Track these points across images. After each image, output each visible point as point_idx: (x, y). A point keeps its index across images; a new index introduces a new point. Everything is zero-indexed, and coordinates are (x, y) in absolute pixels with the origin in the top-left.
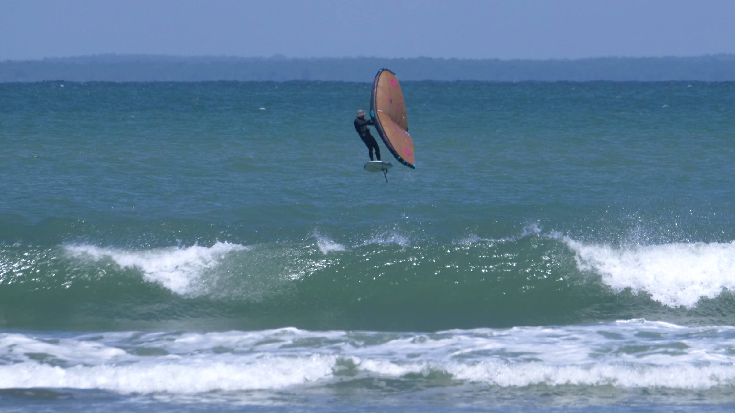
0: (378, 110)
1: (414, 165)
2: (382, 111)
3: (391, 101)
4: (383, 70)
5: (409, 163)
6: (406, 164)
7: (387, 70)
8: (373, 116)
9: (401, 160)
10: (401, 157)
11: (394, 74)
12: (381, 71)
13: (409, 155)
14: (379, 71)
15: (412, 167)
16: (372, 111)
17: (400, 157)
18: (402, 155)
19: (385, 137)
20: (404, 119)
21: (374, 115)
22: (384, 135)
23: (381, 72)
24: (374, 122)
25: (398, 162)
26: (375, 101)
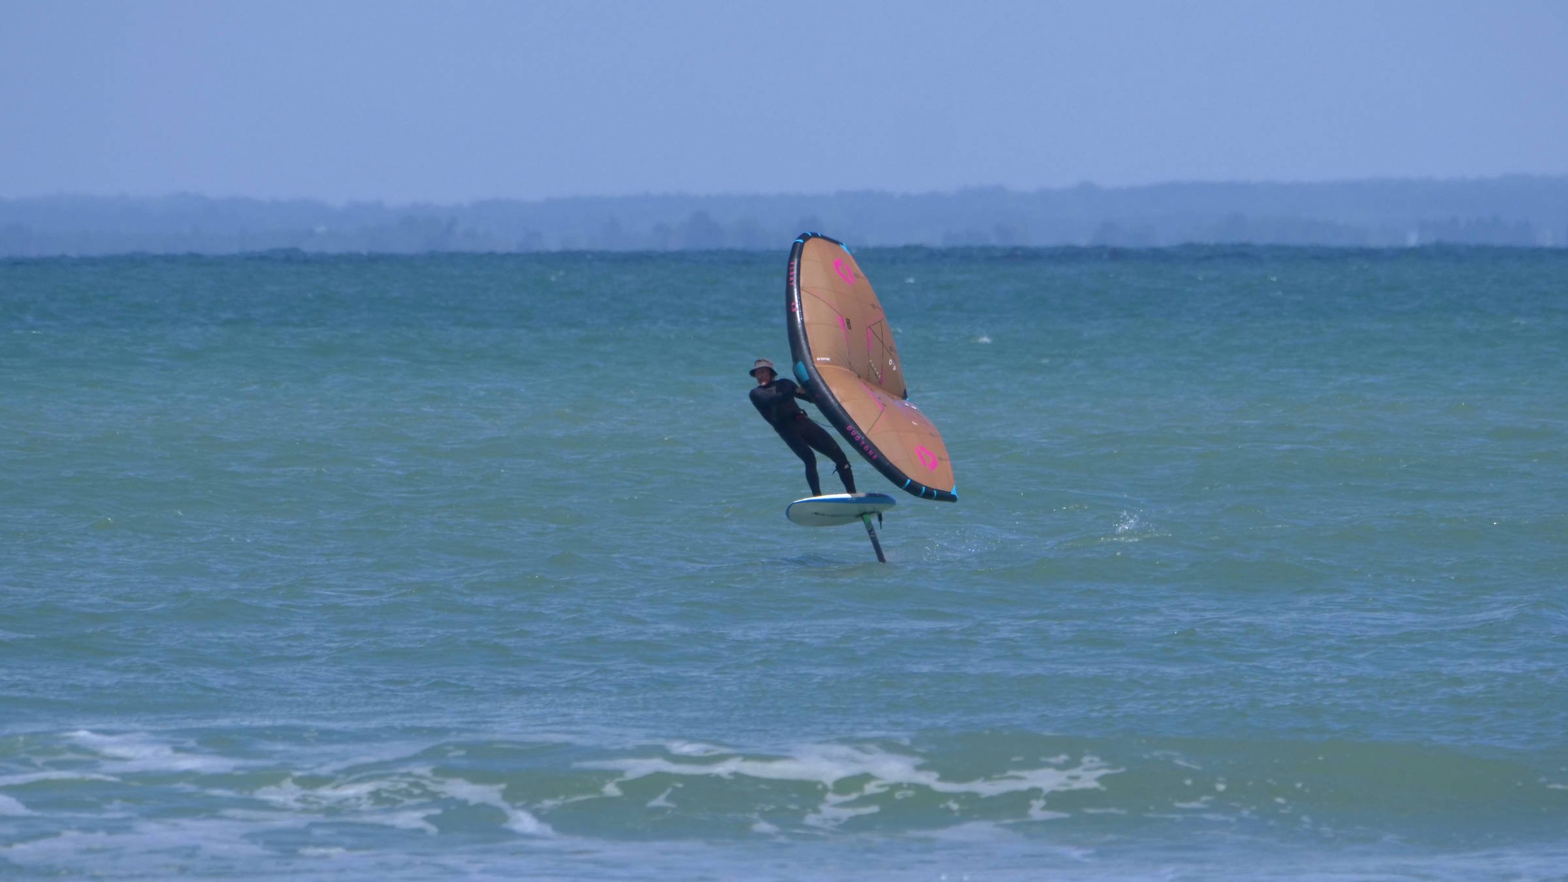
0: (818, 359)
1: (954, 492)
2: (828, 359)
3: (848, 323)
4: (805, 237)
5: (937, 490)
6: (929, 494)
7: (815, 235)
8: (807, 377)
9: (914, 489)
10: (912, 478)
11: (837, 243)
12: (801, 241)
13: (934, 465)
14: (795, 244)
15: (951, 498)
16: (800, 364)
17: (909, 481)
18: (913, 473)
19: (855, 432)
20: (892, 366)
21: (809, 372)
22: (850, 427)
23: (802, 245)
24: (812, 391)
25: (907, 494)
26: (801, 333)
